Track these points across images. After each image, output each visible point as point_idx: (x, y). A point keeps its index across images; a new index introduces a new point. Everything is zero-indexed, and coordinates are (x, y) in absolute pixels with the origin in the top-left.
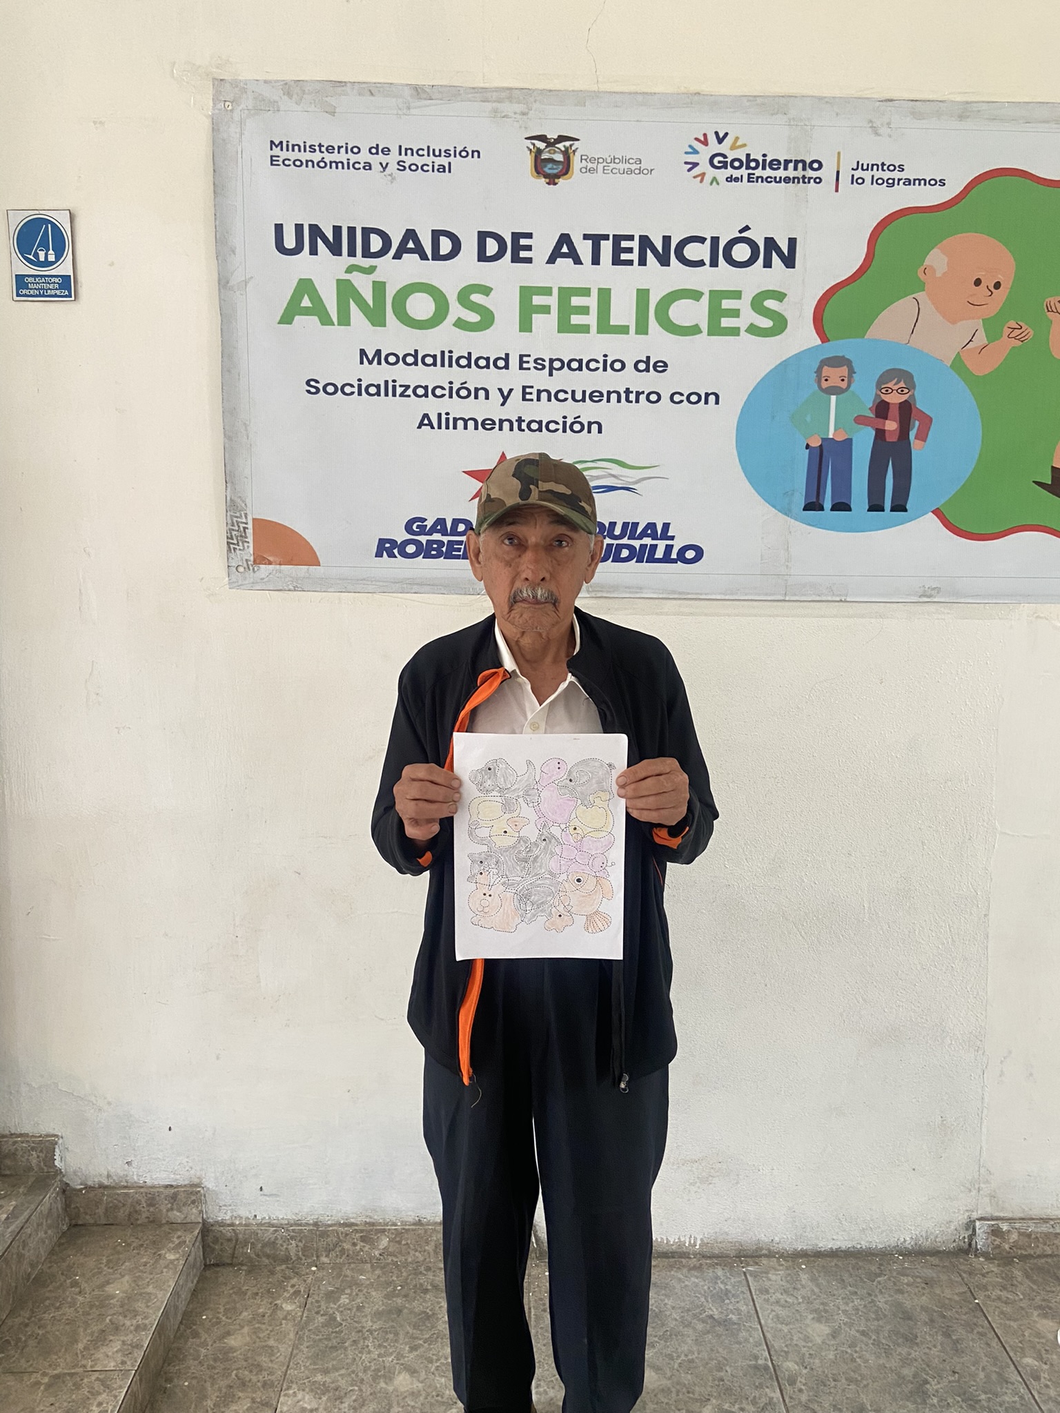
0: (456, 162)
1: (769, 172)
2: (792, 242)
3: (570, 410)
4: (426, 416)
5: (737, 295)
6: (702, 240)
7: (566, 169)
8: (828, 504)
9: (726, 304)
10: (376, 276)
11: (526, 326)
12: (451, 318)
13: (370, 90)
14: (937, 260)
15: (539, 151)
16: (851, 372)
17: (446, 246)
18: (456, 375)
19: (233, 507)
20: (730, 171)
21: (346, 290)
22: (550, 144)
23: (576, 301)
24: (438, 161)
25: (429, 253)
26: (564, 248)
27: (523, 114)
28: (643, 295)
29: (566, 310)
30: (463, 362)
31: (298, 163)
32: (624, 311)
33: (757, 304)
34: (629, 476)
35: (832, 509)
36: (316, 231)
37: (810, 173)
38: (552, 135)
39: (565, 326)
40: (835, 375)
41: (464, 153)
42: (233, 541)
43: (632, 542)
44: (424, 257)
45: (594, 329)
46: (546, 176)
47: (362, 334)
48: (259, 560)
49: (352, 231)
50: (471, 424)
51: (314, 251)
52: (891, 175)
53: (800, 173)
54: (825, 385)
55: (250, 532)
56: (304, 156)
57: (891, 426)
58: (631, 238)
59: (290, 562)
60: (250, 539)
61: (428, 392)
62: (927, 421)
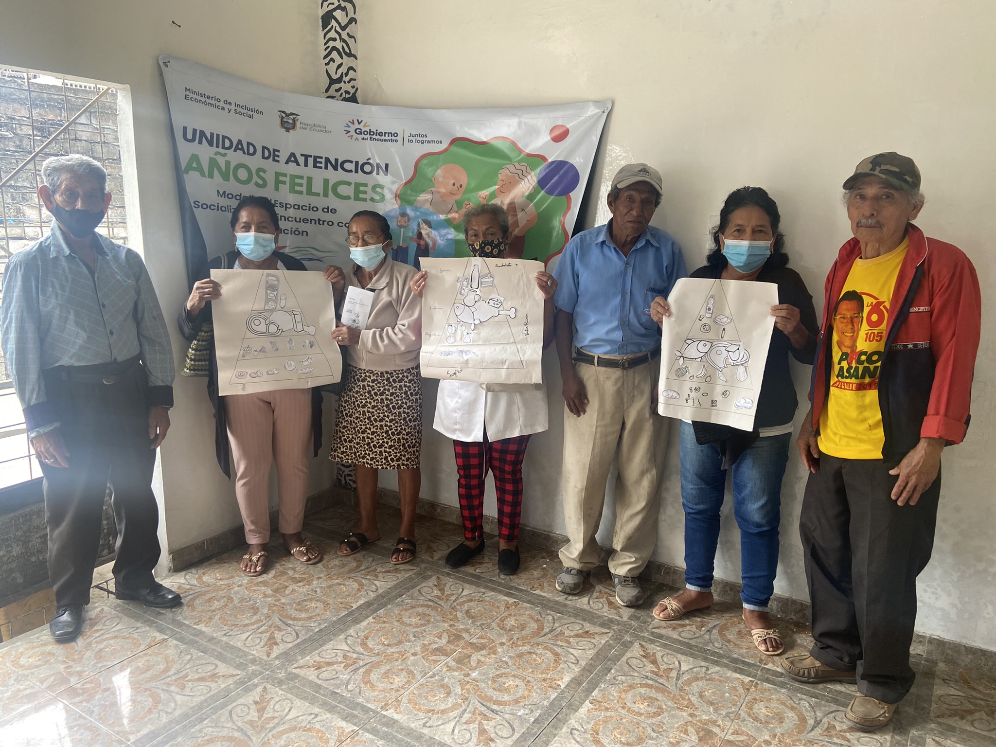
0: (254, 114)
1: (378, 137)
2: (387, 165)
5: (366, 185)
6: (351, 162)
7: (294, 126)
9: (362, 188)
10: (226, 158)
11: (277, 188)
12: (253, 181)
14: (438, 174)
15: (283, 118)
16: (409, 219)
17: (251, 149)
20: (363, 136)
21: (213, 163)
22: (288, 115)
24: (249, 113)
26: (292, 158)
33: (373, 189)
34: (319, 255)
37: (394, 138)
38: (288, 112)
40: (402, 221)
41: (257, 112)
44: (244, 153)
45: (305, 193)
46: (286, 128)
47: (219, 183)
49: (218, 137)
51: (200, 142)
52: (422, 139)
53: (390, 138)
54: (399, 224)
56: (199, 98)
57: (422, 242)
58: (321, 158)
62: (435, 242)
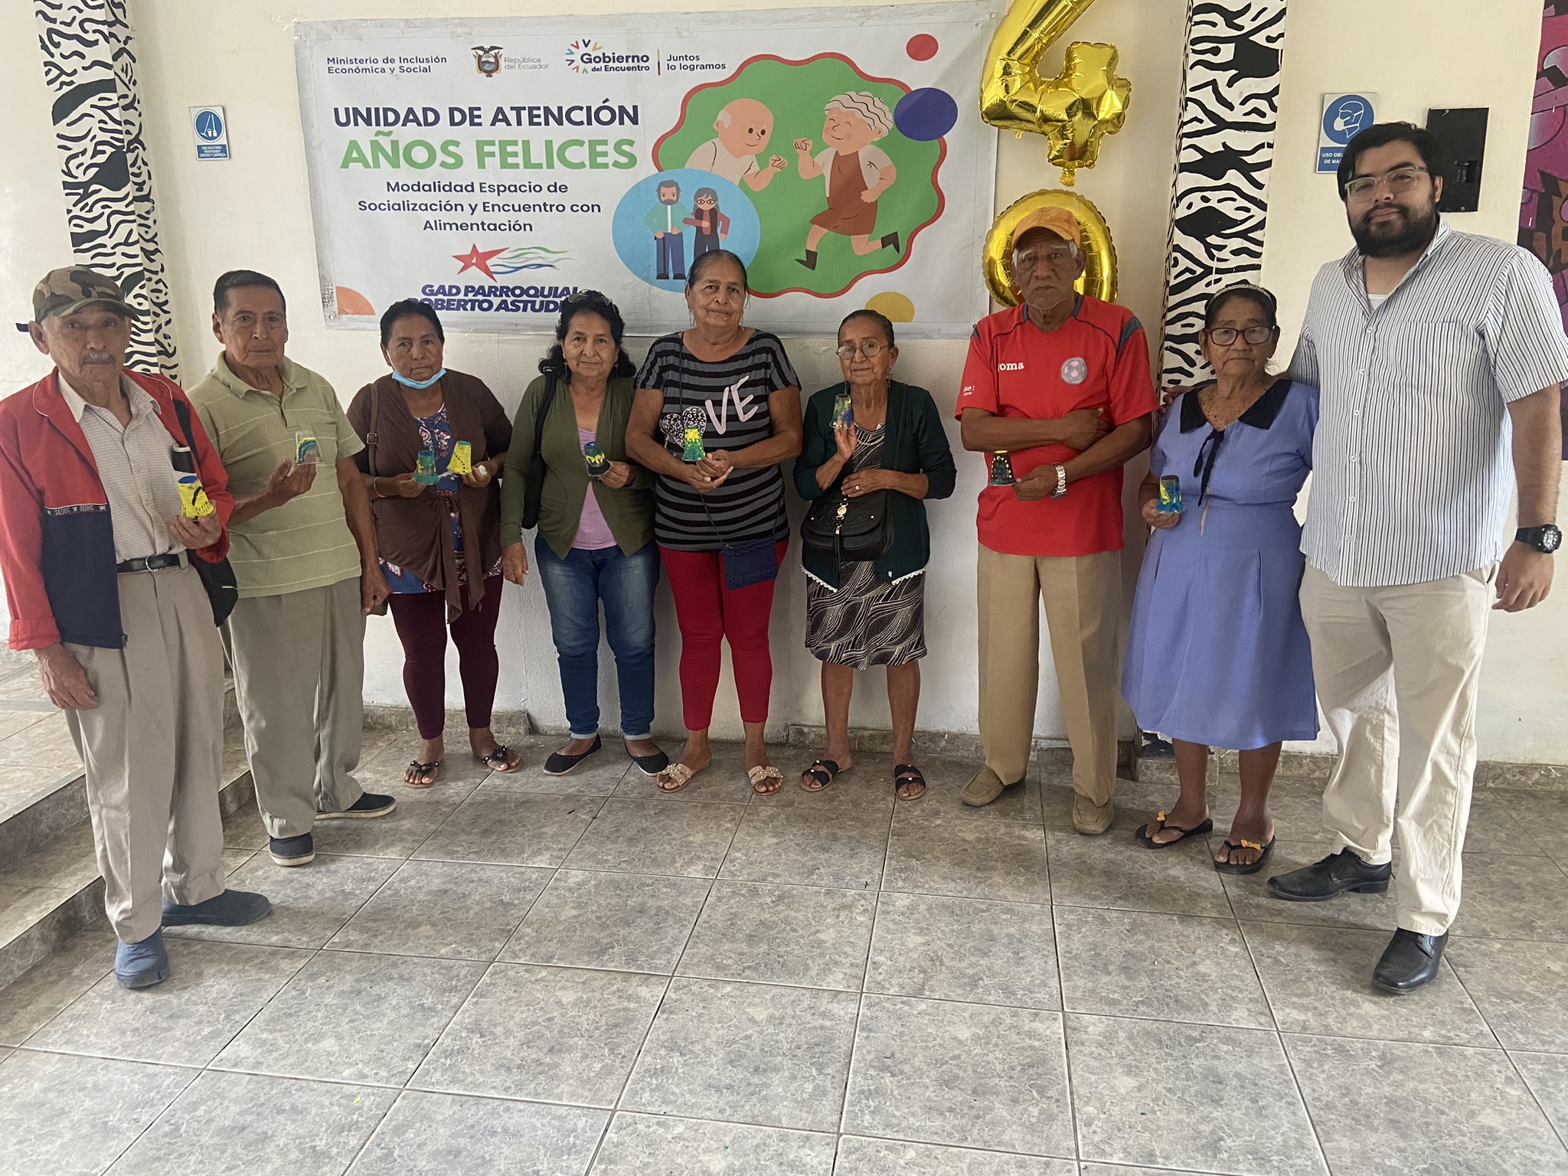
0: (432, 65)
1: (617, 64)
2: (635, 108)
3: (513, 216)
4: (428, 222)
5: (605, 142)
6: (581, 108)
7: (497, 68)
8: (671, 275)
9: (599, 148)
10: (392, 138)
11: (481, 165)
12: (438, 162)
13: (381, 24)
14: (723, 116)
15: (480, 57)
16: (678, 190)
17: (431, 117)
18: (443, 197)
19: (323, 280)
20: (593, 65)
21: (376, 146)
22: (486, 52)
23: (510, 149)
24: (423, 65)
25: (422, 121)
26: (500, 116)
27: (469, 34)
28: (549, 144)
29: (504, 155)
30: (447, 188)
31: (344, 71)
32: (538, 155)
33: (618, 148)
34: (551, 258)
35: (675, 278)
36: (356, 110)
37: (642, 64)
38: (487, 47)
39: (504, 165)
40: (668, 193)
41: (437, 60)
42: (325, 301)
43: (556, 299)
44: (419, 124)
45: (522, 166)
46: (485, 72)
47: (387, 172)
48: (341, 311)
49: (377, 110)
50: (454, 227)
51: (356, 124)
52: (692, 63)
53: (636, 64)
54: (663, 199)
55: (335, 295)
56: (347, 66)
57: (706, 224)
58: (539, 108)
59: (359, 313)
60: (335, 298)
61: (427, 207)
62: (727, 221)
